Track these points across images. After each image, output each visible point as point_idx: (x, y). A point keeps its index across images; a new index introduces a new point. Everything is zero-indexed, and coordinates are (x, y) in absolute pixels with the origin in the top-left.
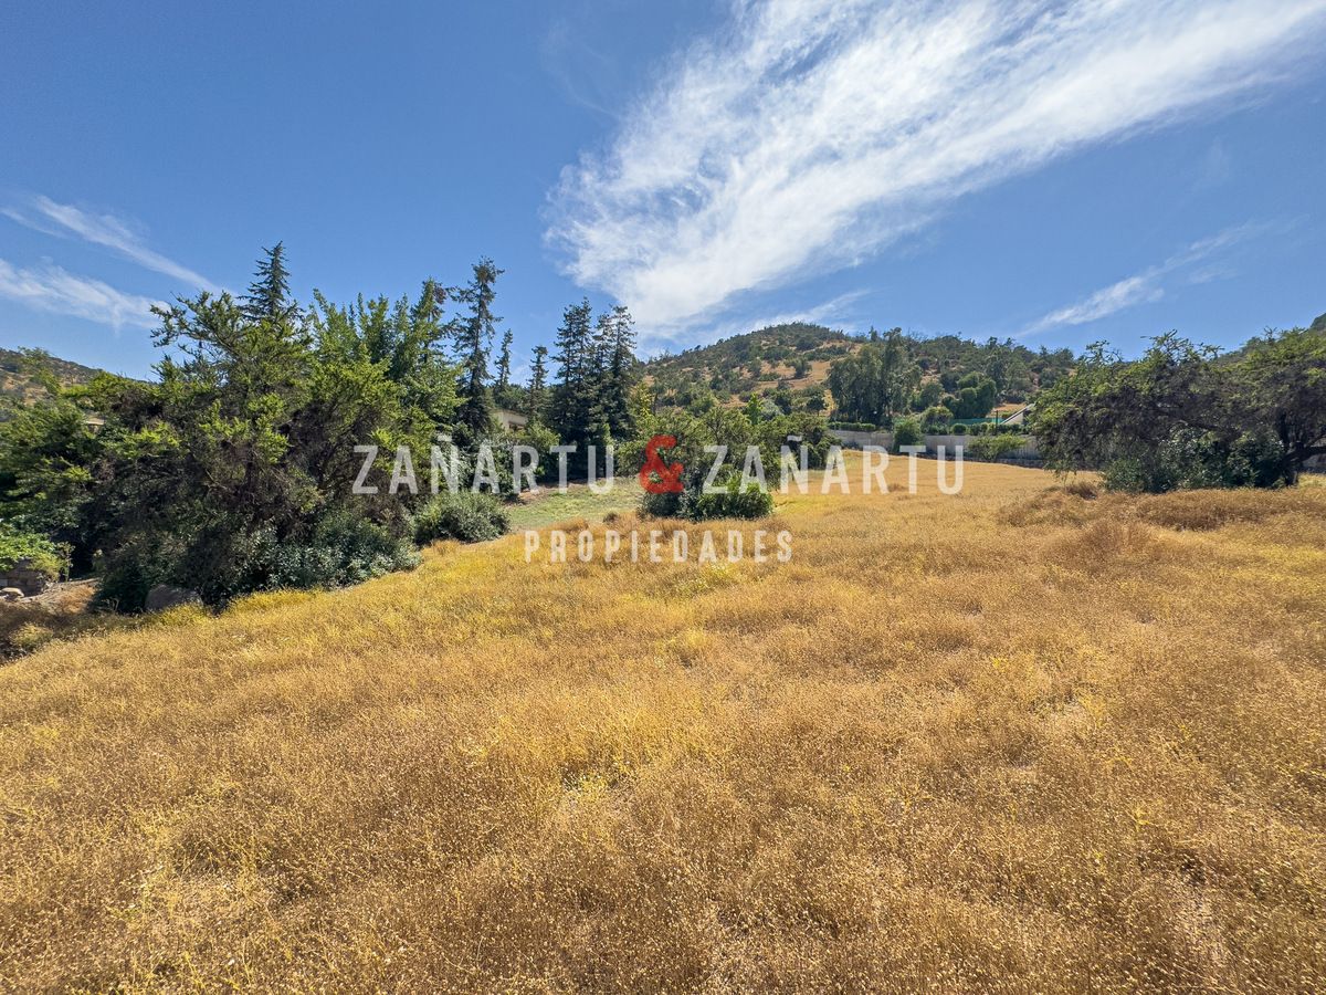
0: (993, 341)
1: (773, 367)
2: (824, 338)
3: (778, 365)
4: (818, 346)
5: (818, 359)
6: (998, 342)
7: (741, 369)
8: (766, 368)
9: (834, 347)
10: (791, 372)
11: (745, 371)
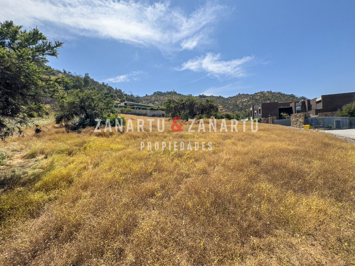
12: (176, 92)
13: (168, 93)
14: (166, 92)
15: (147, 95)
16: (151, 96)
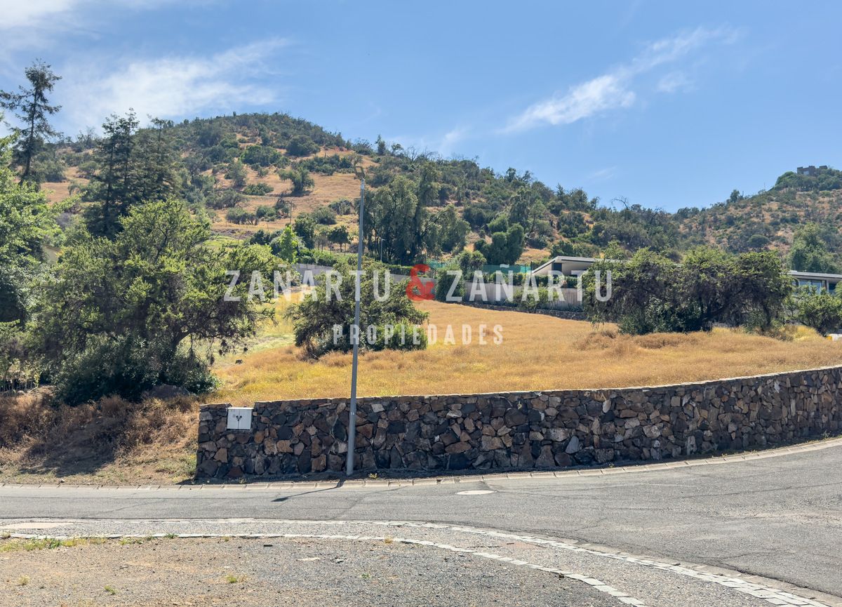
0: (512, 172)
1: (261, 175)
2: (320, 142)
3: (267, 173)
4: (315, 152)
5: (318, 171)
6: (517, 174)
7: (214, 172)
8: (251, 177)
9: (337, 157)
10: (288, 185)
11: (221, 177)
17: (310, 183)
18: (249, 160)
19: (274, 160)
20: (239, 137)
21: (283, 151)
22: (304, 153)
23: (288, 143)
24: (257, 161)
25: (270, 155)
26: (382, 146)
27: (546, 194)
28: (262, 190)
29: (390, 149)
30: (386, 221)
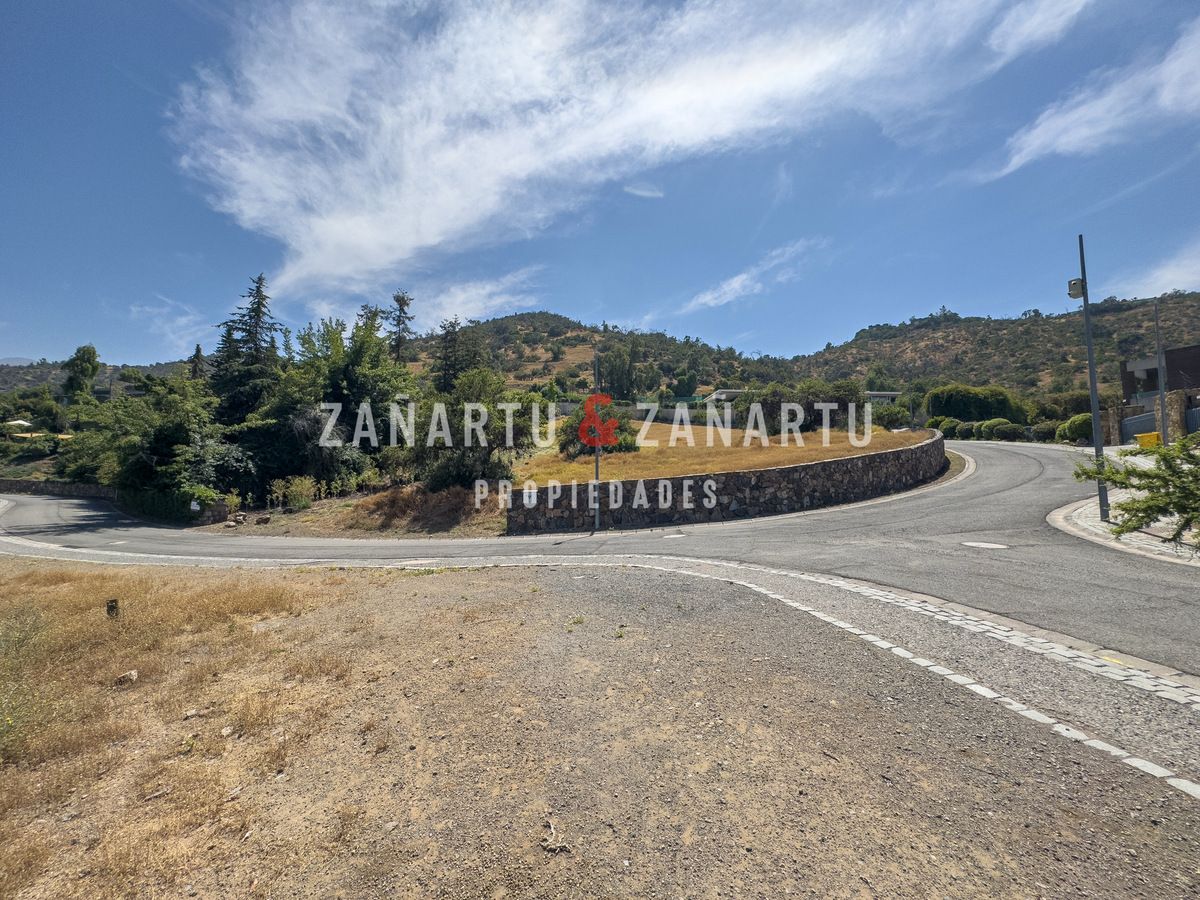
0: (688, 338)
1: (533, 350)
2: (568, 327)
3: (537, 348)
4: (565, 334)
5: (567, 345)
6: (691, 339)
7: (506, 350)
8: (527, 351)
9: (578, 336)
10: (550, 355)
11: (510, 352)
12: (956, 314)
13: (917, 323)
14: (908, 323)
15: (829, 344)
16: (847, 346)
17: (564, 353)
18: (525, 342)
19: (541, 340)
20: (519, 327)
21: (546, 334)
22: (558, 335)
23: (549, 329)
24: (531, 341)
25: (538, 337)
26: (606, 327)
27: (710, 351)
28: (534, 359)
29: (611, 329)
30: (611, 373)
